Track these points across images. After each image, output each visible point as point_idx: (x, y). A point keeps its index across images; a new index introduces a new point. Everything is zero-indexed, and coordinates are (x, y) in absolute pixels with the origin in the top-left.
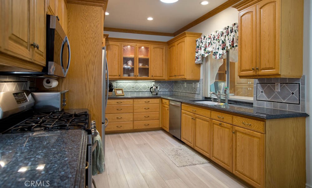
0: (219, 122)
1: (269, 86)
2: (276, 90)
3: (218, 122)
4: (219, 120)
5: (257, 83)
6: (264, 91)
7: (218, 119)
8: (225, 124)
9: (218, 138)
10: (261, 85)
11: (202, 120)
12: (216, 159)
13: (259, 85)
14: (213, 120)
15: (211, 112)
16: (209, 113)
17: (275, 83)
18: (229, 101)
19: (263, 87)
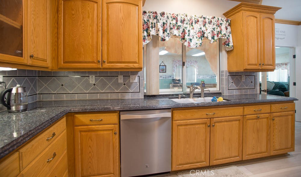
0: (256, 115)
1: (237, 78)
2: (242, 80)
3: (253, 116)
4: (256, 113)
5: (228, 76)
6: (234, 82)
7: (254, 113)
8: (262, 115)
9: (254, 133)
10: (231, 77)
11: (227, 121)
12: (250, 156)
13: (230, 77)
14: (247, 116)
15: (244, 108)
16: (242, 110)
17: (241, 76)
18: (205, 94)
19: (233, 79)
